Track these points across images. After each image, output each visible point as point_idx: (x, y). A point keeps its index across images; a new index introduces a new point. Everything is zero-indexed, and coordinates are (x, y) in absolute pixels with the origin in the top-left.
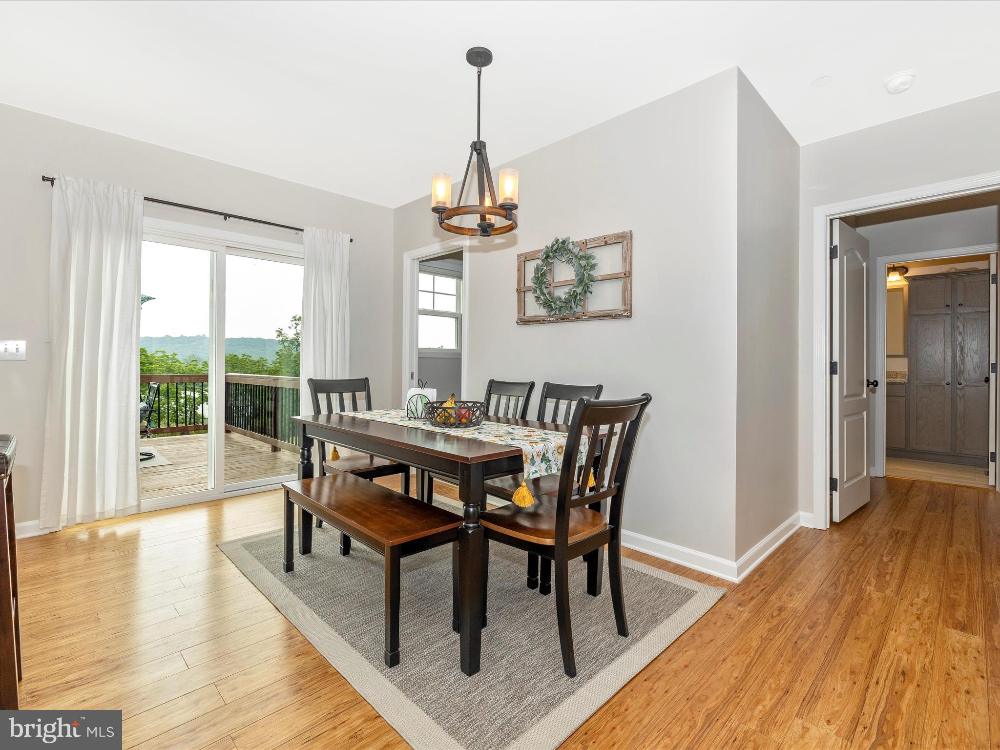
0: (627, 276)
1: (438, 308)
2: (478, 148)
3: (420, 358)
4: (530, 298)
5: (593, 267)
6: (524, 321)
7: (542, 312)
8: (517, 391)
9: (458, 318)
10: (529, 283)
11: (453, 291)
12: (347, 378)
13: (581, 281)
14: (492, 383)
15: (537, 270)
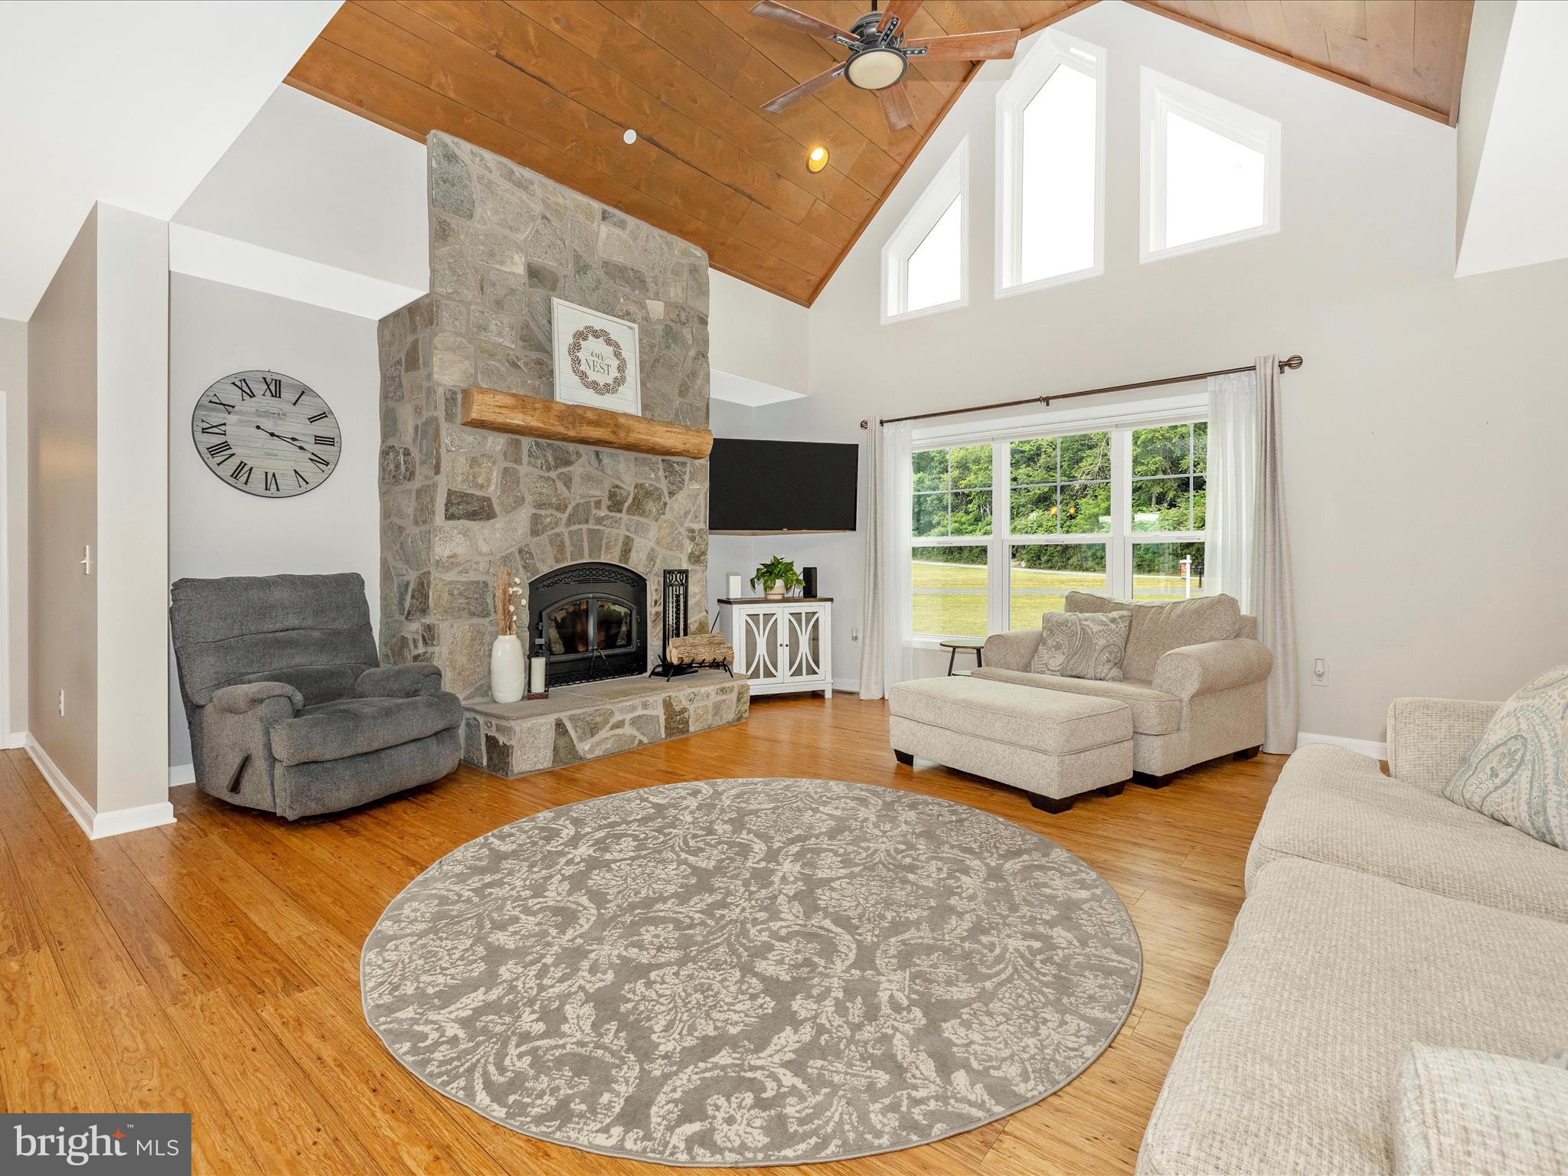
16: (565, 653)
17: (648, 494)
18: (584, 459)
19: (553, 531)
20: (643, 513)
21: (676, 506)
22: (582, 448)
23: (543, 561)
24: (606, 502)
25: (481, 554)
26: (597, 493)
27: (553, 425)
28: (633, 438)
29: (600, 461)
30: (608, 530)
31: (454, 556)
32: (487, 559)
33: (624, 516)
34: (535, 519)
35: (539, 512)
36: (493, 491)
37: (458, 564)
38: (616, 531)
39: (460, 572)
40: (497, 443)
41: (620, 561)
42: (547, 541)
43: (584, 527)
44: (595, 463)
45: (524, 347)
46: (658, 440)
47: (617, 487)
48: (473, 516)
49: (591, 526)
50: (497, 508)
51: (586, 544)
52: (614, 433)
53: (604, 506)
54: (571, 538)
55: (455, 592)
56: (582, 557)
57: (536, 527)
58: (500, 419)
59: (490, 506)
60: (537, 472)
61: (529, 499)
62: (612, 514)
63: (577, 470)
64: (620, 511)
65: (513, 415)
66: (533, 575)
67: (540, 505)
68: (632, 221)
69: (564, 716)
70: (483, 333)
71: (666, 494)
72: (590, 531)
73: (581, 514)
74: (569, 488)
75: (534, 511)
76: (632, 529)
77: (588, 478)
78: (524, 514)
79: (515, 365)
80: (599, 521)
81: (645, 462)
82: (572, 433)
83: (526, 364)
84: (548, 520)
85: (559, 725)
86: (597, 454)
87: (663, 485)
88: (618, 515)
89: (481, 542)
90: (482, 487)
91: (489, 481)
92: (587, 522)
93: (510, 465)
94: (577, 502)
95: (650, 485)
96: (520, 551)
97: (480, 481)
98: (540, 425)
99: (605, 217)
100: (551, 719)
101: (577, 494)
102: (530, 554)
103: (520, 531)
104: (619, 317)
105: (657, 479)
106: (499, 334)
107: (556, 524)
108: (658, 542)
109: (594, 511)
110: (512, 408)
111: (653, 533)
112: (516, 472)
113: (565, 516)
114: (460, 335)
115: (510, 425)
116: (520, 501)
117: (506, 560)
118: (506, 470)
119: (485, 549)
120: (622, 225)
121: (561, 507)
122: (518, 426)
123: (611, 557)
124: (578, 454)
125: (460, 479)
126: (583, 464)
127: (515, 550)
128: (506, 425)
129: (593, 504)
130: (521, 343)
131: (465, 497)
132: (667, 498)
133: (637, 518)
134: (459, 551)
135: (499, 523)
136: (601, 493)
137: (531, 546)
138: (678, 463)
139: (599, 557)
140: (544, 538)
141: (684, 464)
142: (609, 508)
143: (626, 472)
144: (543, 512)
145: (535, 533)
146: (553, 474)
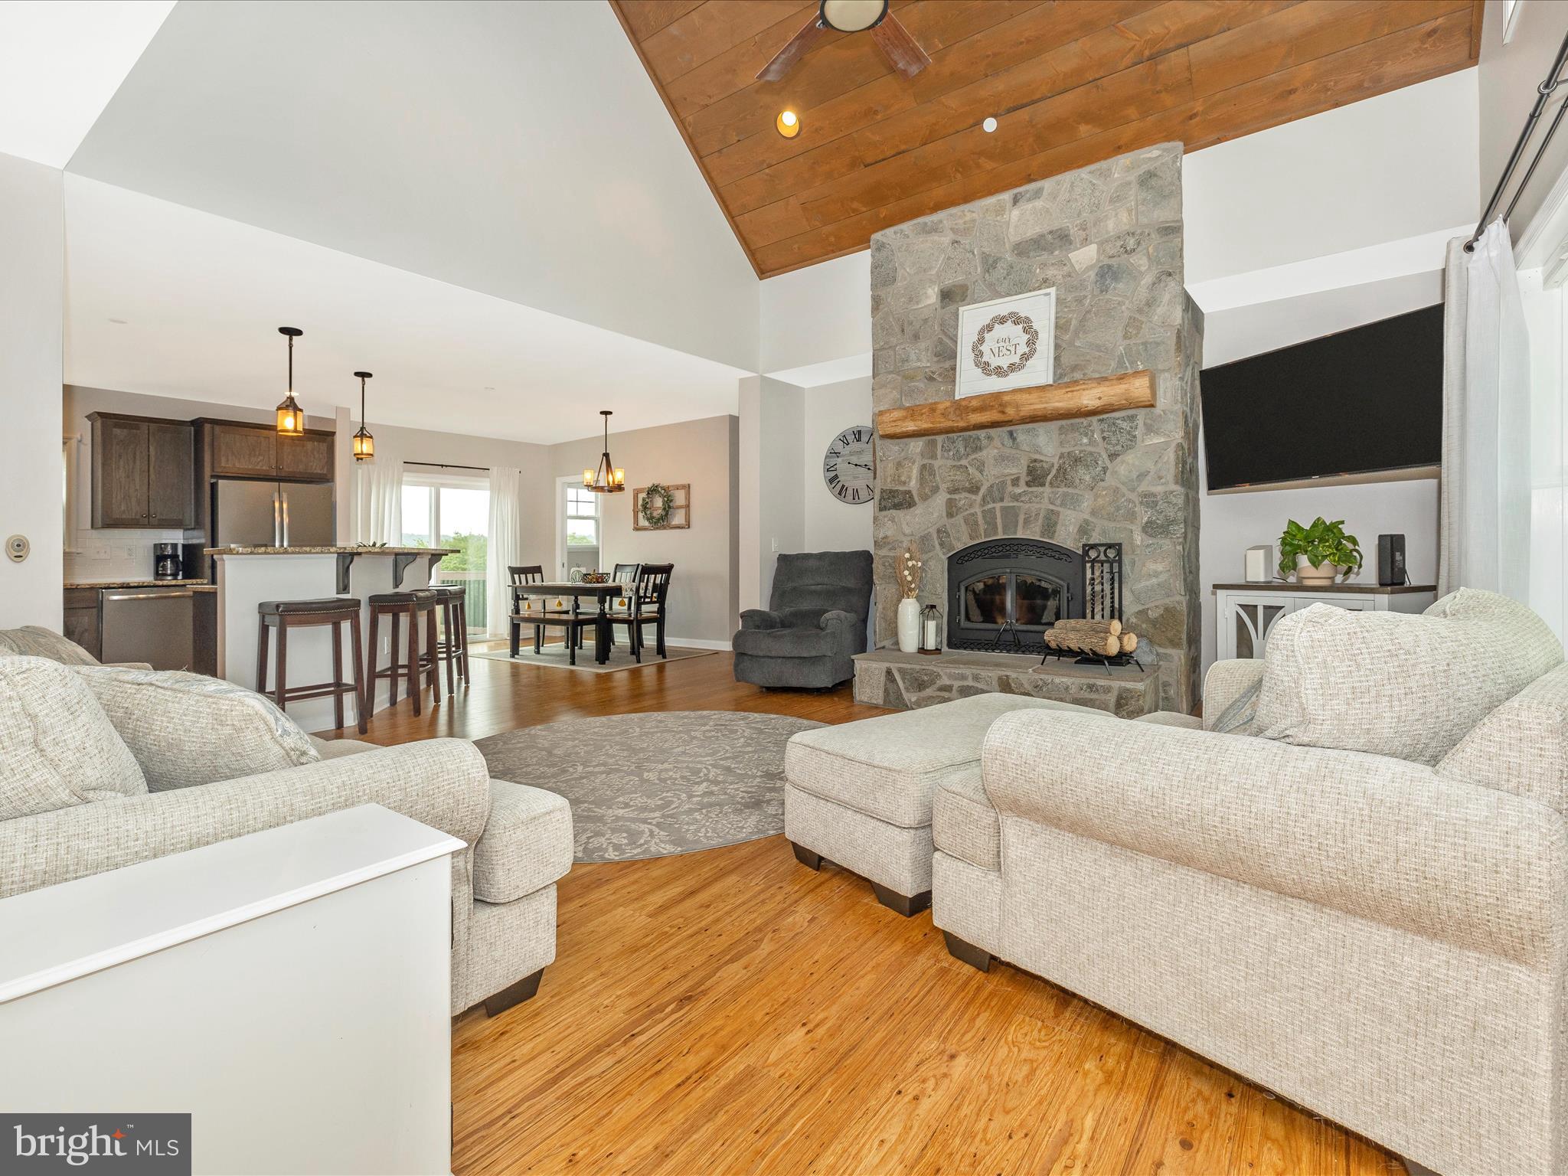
0: (688, 506)
1: (580, 514)
2: (606, 455)
3: (569, 553)
4: (641, 515)
5: (671, 501)
6: (637, 529)
7: (646, 524)
8: (628, 569)
9: (597, 521)
10: (640, 507)
11: (593, 500)
12: (518, 566)
13: (664, 509)
14: (617, 565)
15: (644, 499)
16: (983, 622)
17: (1077, 460)
18: (997, 442)
19: (968, 512)
20: (1071, 484)
21: (1122, 470)
22: (992, 432)
23: (959, 539)
24: (1024, 478)
25: (905, 535)
26: (1014, 471)
27: (940, 423)
28: (1026, 411)
29: (1014, 439)
30: (1027, 506)
31: (886, 537)
32: (909, 538)
33: (1047, 490)
34: (950, 503)
35: (953, 496)
36: (913, 485)
37: (889, 543)
38: (1038, 506)
39: (890, 549)
40: (917, 446)
41: (1043, 535)
42: (962, 521)
43: (998, 505)
44: (1008, 442)
45: (938, 362)
46: (1057, 405)
47: (1035, 461)
48: (897, 506)
49: (1005, 504)
50: (916, 499)
51: (999, 521)
52: (1003, 412)
53: (1022, 482)
54: (984, 517)
55: (887, 564)
56: (996, 533)
57: (951, 510)
58: (898, 430)
59: (911, 497)
60: (950, 463)
61: (943, 487)
62: (1030, 489)
63: (989, 454)
64: (1043, 485)
65: (906, 424)
66: (949, 551)
67: (954, 491)
68: (1048, 184)
69: (894, 667)
70: (906, 364)
71: (1105, 456)
72: (1003, 509)
73: (996, 493)
74: (981, 472)
75: (949, 496)
76: (1058, 502)
77: (1002, 459)
78: (940, 500)
79: (931, 379)
80: (1016, 498)
81: (1074, 429)
82: (962, 424)
83: (940, 375)
84: (962, 502)
85: (889, 672)
86: (1011, 433)
87: (1101, 450)
88: (1041, 489)
89: (904, 526)
90: (904, 483)
91: (910, 477)
92: (1002, 500)
93: (925, 461)
94: (991, 482)
95: (1081, 452)
96: (939, 531)
97: (903, 479)
98: (932, 426)
99: (1016, 201)
100: (885, 665)
101: (992, 474)
102: (947, 533)
103: (936, 515)
104: (1034, 290)
105: (1092, 442)
106: (919, 360)
107: (971, 506)
108: (1093, 513)
109: (1010, 488)
110: (904, 419)
111: (1087, 504)
112: (931, 466)
113: (978, 498)
114: (891, 372)
115: (907, 432)
116: (936, 490)
117: (925, 539)
118: (924, 467)
119: (907, 531)
120: (1038, 194)
121: (974, 489)
122: (914, 431)
123: (1033, 533)
124: (989, 438)
125: (889, 480)
126: (993, 447)
127: (933, 531)
128: (903, 432)
129: (1009, 482)
130: (935, 359)
131: (892, 493)
132: (1107, 462)
133: (1063, 490)
134: (889, 533)
135: (918, 510)
136: (1020, 469)
137: (948, 526)
138: (1123, 419)
139: (1015, 533)
140: (959, 519)
141: (1132, 418)
142: (1028, 484)
143: (1046, 443)
144: (956, 496)
145: (950, 515)
146: (964, 462)
